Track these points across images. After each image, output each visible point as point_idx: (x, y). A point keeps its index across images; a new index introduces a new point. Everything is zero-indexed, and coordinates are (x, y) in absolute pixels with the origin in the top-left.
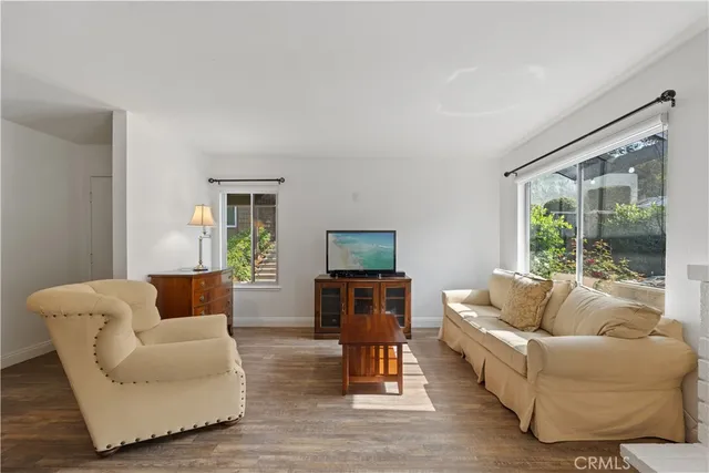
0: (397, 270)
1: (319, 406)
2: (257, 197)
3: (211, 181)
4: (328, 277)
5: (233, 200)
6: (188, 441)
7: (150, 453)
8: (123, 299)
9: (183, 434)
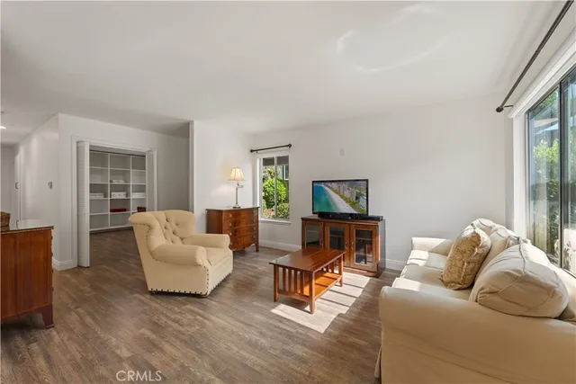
0: (370, 214)
1: (255, 303)
2: (279, 158)
3: (252, 151)
4: (316, 217)
5: (267, 162)
6: (180, 299)
7: (165, 298)
8: (158, 219)
9: (180, 294)
